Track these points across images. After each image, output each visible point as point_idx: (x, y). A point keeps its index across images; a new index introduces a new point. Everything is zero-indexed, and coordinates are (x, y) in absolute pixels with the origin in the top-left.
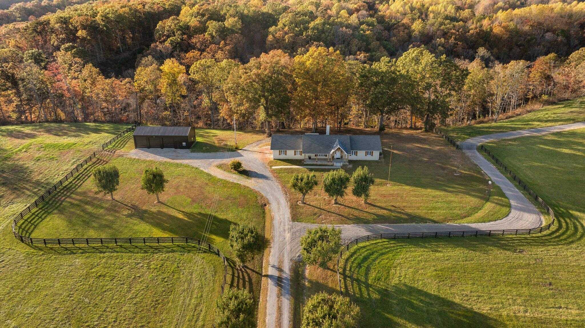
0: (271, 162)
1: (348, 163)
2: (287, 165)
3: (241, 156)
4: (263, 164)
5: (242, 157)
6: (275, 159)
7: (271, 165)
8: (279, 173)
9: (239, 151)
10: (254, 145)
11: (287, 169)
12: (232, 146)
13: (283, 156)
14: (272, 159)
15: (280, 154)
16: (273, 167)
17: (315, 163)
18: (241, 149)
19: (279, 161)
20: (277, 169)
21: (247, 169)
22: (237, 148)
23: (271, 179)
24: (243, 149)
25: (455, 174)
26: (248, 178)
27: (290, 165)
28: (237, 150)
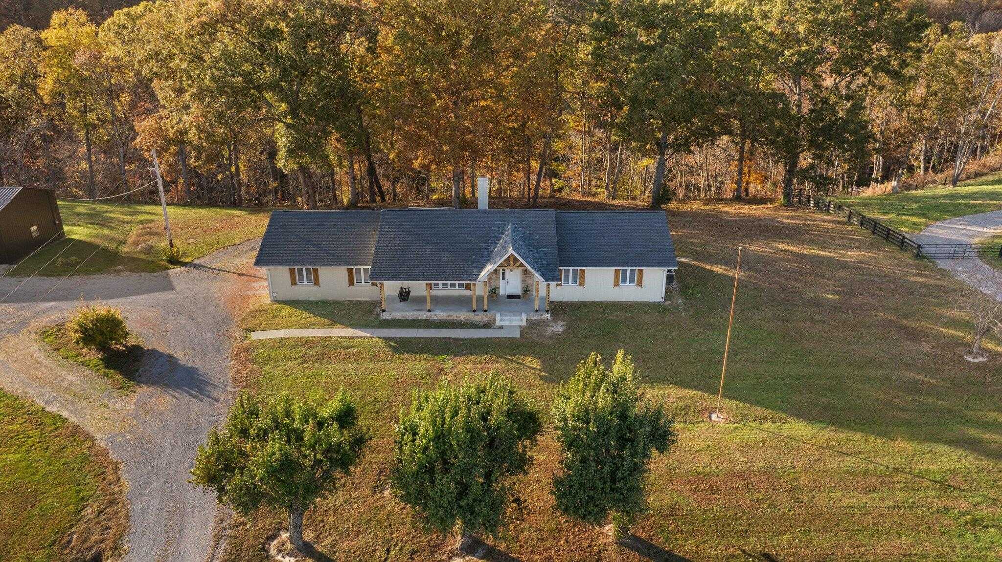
1: (547, 316)
2: (310, 326)
3: (168, 287)
5: (165, 294)
7: (250, 325)
9: (176, 271)
11: (308, 341)
13: (305, 291)
14: (268, 301)
15: (294, 283)
16: (256, 336)
17: (423, 315)
18: (183, 264)
19: (288, 309)
20: (263, 344)
21: (151, 342)
22: (174, 260)
23: (216, 394)
24: (197, 262)
25: (971, 360)
26: (120, 388)
27: (324, 326)
28: (170, 266)
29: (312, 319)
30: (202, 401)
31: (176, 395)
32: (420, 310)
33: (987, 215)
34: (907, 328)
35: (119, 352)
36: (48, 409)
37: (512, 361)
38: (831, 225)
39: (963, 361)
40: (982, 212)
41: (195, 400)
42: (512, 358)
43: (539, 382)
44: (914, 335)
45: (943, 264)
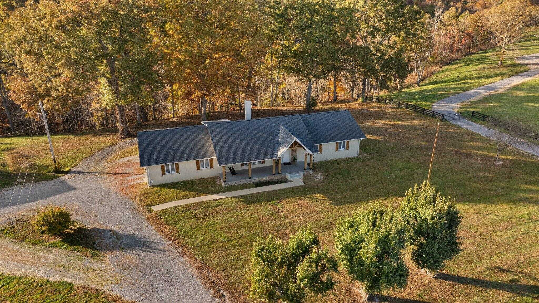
0: (145, 195)
1: (311, 172)
2: (185, 197)
3: (70, 188)
4: (127, 203)
5: (72, 193)
6: (153, 186)
7: (148, 201)
8: (176, 223)
9: (65, 177)
10: (97, 157)
11: (191, 206)
12: (46, 167)
13: (171, 177)
14: (147, 187)
15: (163, 174)
16: (156, 208)
17: (247, 181)
18: (67, 172)
19: (164, 191)
20: (164, 212)
21: (89, 224)
22: (59, 171)
23: (160, 247)
24: (73, 170)
25: (497, 163)
26: (92, 256)
27: (194, 196)
28: (58, 175)
29: (184, 193)
30: (155, 253)
31: (135, 253)
32: (245, 178)
33: (449, 98)
34: (464, 153)
35: (70, 235)
36: (52, 279)
37: (310, 198)
38: (393, 110)
39: (495, 164)
40: (447, 97)
41: (150, 254)
42: (309, 196)
43: (333, 207)
44: (469, 156)
45: (454, 122)
